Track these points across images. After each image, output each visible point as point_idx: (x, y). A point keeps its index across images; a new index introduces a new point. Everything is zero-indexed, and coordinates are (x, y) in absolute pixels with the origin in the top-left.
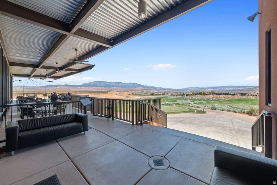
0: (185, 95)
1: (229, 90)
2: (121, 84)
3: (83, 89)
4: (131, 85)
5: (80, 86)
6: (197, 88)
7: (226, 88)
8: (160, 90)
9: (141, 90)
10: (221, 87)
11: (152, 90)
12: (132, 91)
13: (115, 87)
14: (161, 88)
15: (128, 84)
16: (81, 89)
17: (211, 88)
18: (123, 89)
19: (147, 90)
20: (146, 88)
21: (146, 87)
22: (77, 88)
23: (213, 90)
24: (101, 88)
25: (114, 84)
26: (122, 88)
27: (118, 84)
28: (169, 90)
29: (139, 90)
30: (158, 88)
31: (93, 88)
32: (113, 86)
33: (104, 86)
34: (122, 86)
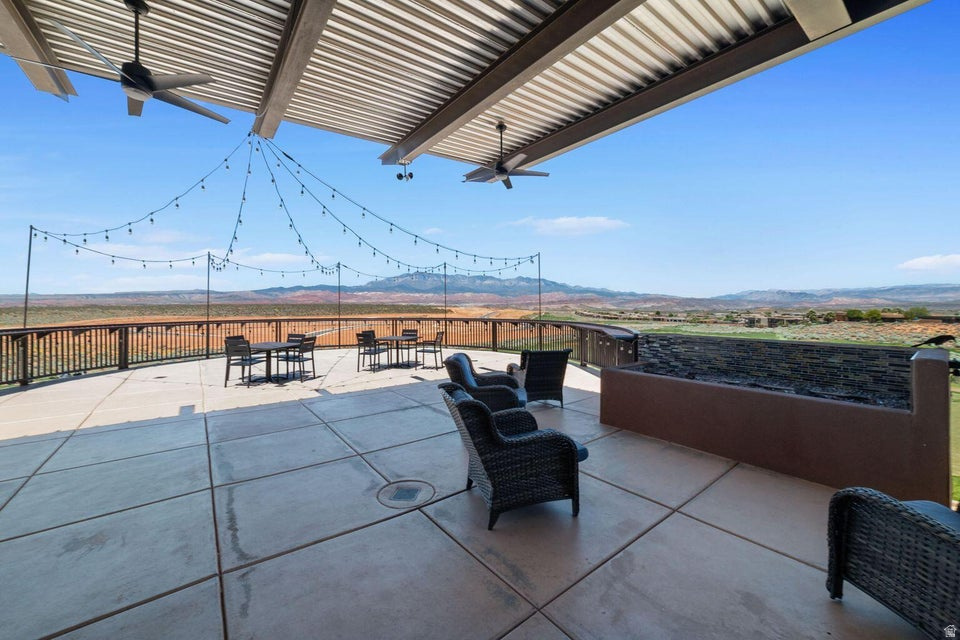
0: (764, 322)
1: (938, 301)
2: (487, 282)
3: (369, 298)
4: (522, 283)
5: (360, 289)
6: (784, 293)
7: (920, 293)
8: (629, 301)
9: (560, 302)
10: (892, 289)
11: (599, 301)
12: (528, 304)
13: (470, 290)
14: (632, 294)
15: (514, 283)
16: (364, 297)
17: (847, 293)
18: (498, 297)
19: (580, 300)
20: (577, 296)
21: (577, 292)
22: (353, 296)
23: (857, 300)
24: (425, 295)
25: (466, 282)
26: (491, 296)
27: (478, 282)
28: (664, 303)
29: (553, 303)
30: (621, 294)
31: (399, 295)
32: (463, 290)
33: (435, 290)
34: (491, 290)
